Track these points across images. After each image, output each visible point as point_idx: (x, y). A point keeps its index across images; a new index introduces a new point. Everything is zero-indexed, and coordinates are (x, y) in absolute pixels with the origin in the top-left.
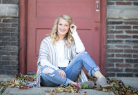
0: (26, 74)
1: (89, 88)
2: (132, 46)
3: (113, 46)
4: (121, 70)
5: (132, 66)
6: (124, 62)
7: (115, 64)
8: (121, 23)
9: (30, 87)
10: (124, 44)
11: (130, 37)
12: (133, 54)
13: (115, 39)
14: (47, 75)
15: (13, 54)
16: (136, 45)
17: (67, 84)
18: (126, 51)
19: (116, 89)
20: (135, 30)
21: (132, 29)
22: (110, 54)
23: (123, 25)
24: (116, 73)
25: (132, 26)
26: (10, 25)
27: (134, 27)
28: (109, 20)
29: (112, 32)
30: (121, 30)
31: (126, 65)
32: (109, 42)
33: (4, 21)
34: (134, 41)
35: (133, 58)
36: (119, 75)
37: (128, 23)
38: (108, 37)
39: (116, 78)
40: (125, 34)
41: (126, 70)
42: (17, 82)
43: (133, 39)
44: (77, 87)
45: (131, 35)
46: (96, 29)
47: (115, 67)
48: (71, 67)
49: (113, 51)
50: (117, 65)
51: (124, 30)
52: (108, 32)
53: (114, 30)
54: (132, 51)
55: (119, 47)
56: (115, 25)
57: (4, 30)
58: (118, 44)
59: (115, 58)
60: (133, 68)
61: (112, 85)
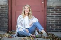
0: (11, 31)
1: (39, 37)
2: (58, 18)
3: (50, 18)
4: (53, 29)
5: (58, 27)
6: (55, 26)
7: (51, 26)
8: (53, 8)
9: (13, 37)
10: (54, 17)
11: (57, 14)
12: (58, 22)
13: (51, 15)
14: (21, 31)
15: (5, 22)
16: (60, 18)
17: (29, 36)
18: (56, 21)
19: (51, 38)
20: (59, 11)
21: (58, 11)
22: (48, 22)
23: (54, 9)
24: (51, 30)
25: (58, 9)
26: (4, 10)
27: (59, 10)
28: (48, 7)
29: (49, 12)
30: (53, 11)
31: (55, 27)
32: (48, 17)
33: (1, 8)
34: (59, 16)
35: (58, 24)
36: (52, 31)
37: (56, 8)
38: (47, 14)
39: (51, 33)
40: (55, 13)
41: (56, 29)
42: (7, 35)
43: (58, 15)
44: (34, 37)
45: (58, 13)
46: (42, 11)
47: (51, 28)
48: (31, 28)
49: (50, 21)
50: (51, 27)
51: (55, 11)
52: (47, 12)
53: (50, 11)
54: (58, 21)
55: (52, 19)
56: (50, 9)
57: (2, 11)
58: (52, 18)
59: (51, 24)
60: (59, 28)
61: (49, 36)
